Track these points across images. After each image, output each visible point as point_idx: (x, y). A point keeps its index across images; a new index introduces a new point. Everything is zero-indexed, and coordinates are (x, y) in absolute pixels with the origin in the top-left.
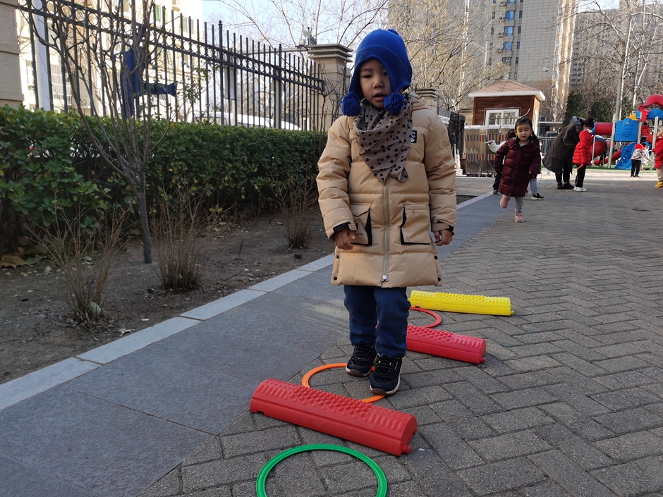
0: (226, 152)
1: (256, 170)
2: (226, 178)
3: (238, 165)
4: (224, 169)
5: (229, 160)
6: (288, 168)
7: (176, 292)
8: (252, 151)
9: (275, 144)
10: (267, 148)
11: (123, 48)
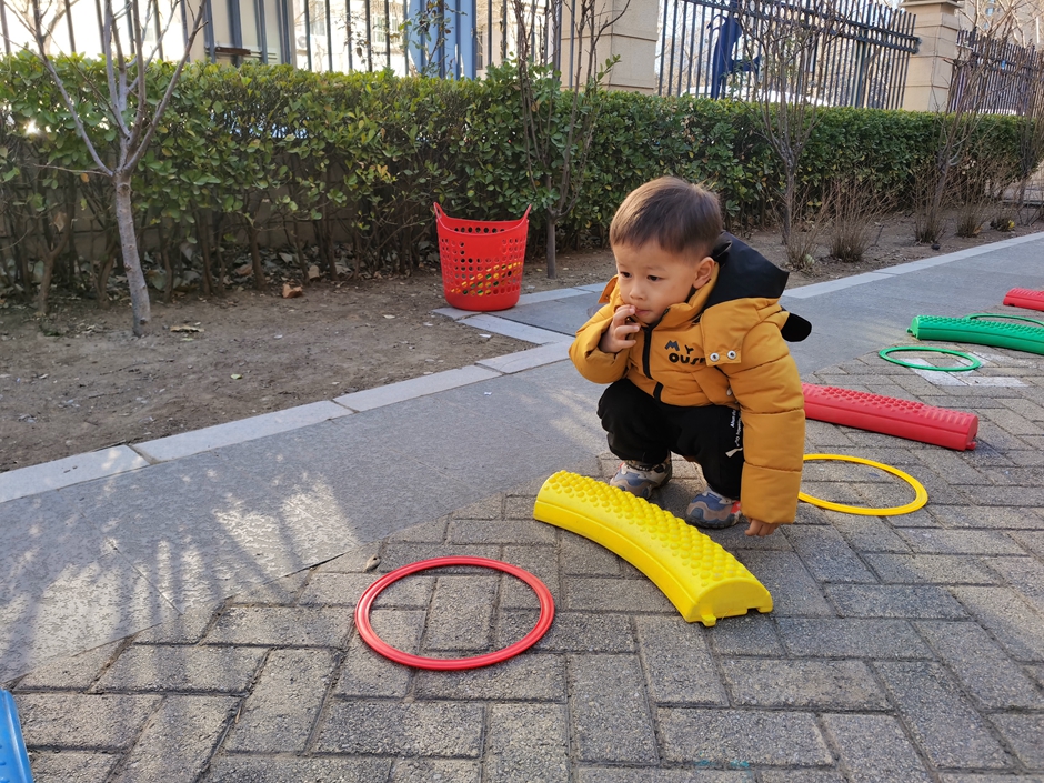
0: (841, 138)
1: (863, 158)
2: (835, 167)
3: (848, 152)
4: (834, 156)
5: (841, 147)
6: (894, 158)
8: (863, 136)
9: (884, 129)
10: (878, 133)
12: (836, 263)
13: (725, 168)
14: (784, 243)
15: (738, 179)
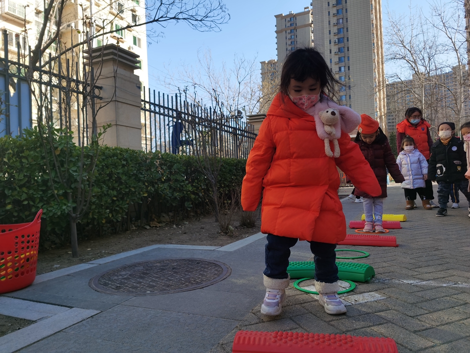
4: (233, 179)
7: (247, 228)
11: (173, 123)
12: (244, 229)
13: (182, 186)
14: (217, 221)
15: (189, 191)
